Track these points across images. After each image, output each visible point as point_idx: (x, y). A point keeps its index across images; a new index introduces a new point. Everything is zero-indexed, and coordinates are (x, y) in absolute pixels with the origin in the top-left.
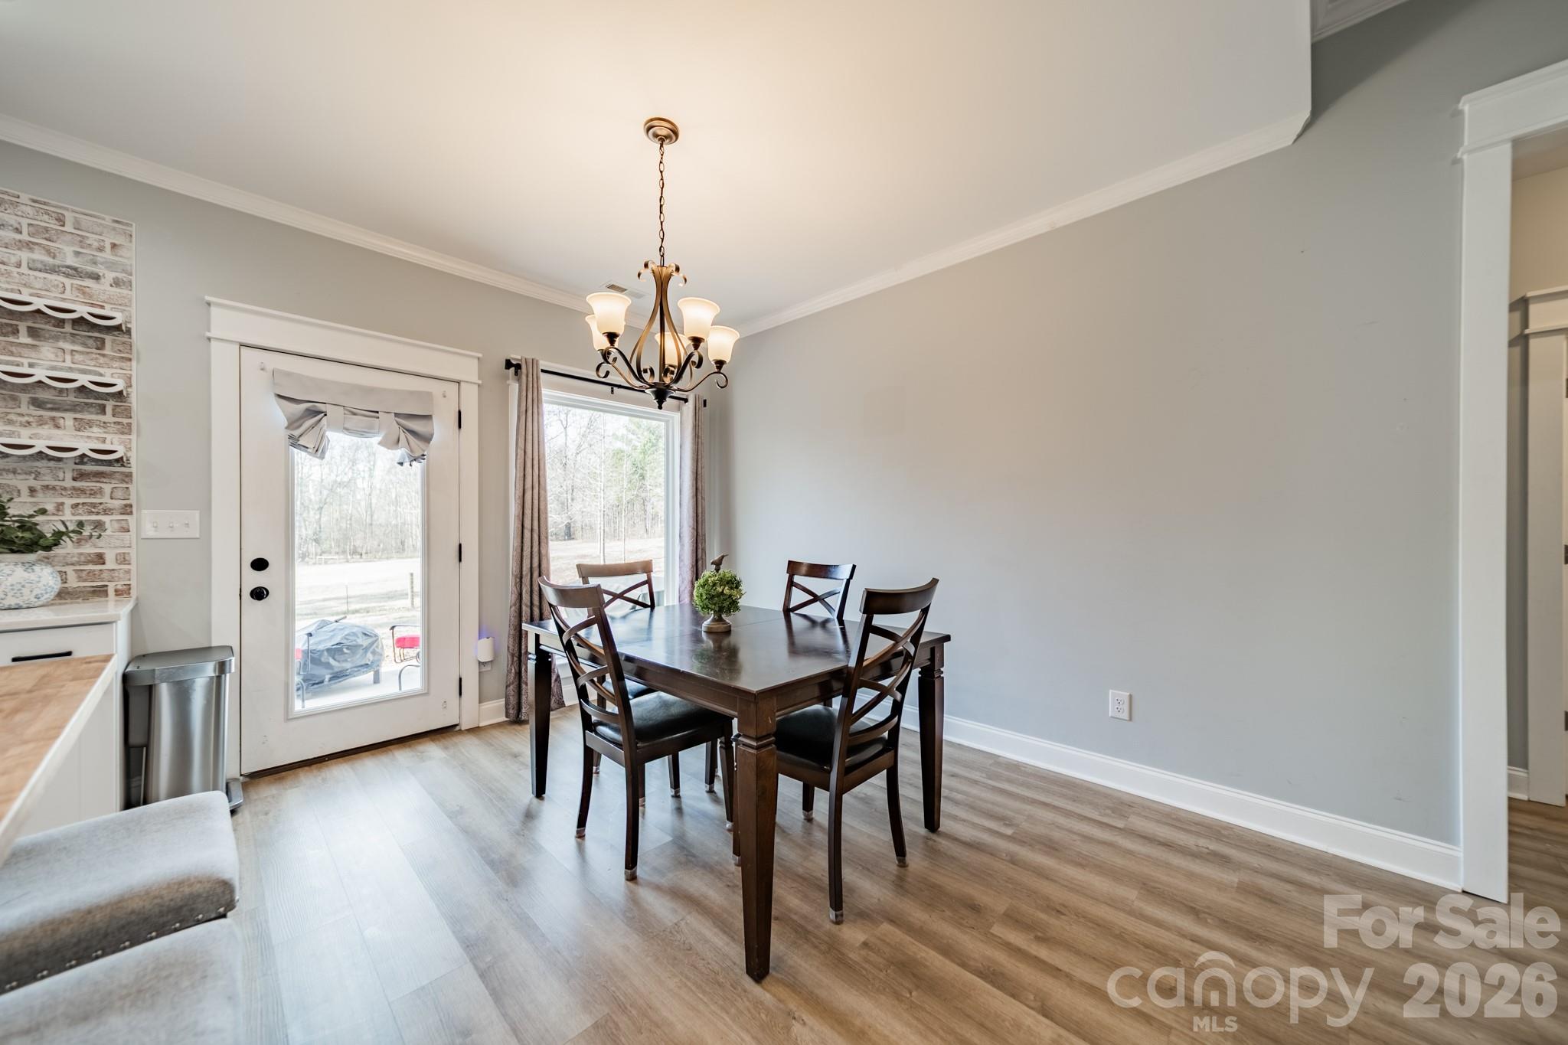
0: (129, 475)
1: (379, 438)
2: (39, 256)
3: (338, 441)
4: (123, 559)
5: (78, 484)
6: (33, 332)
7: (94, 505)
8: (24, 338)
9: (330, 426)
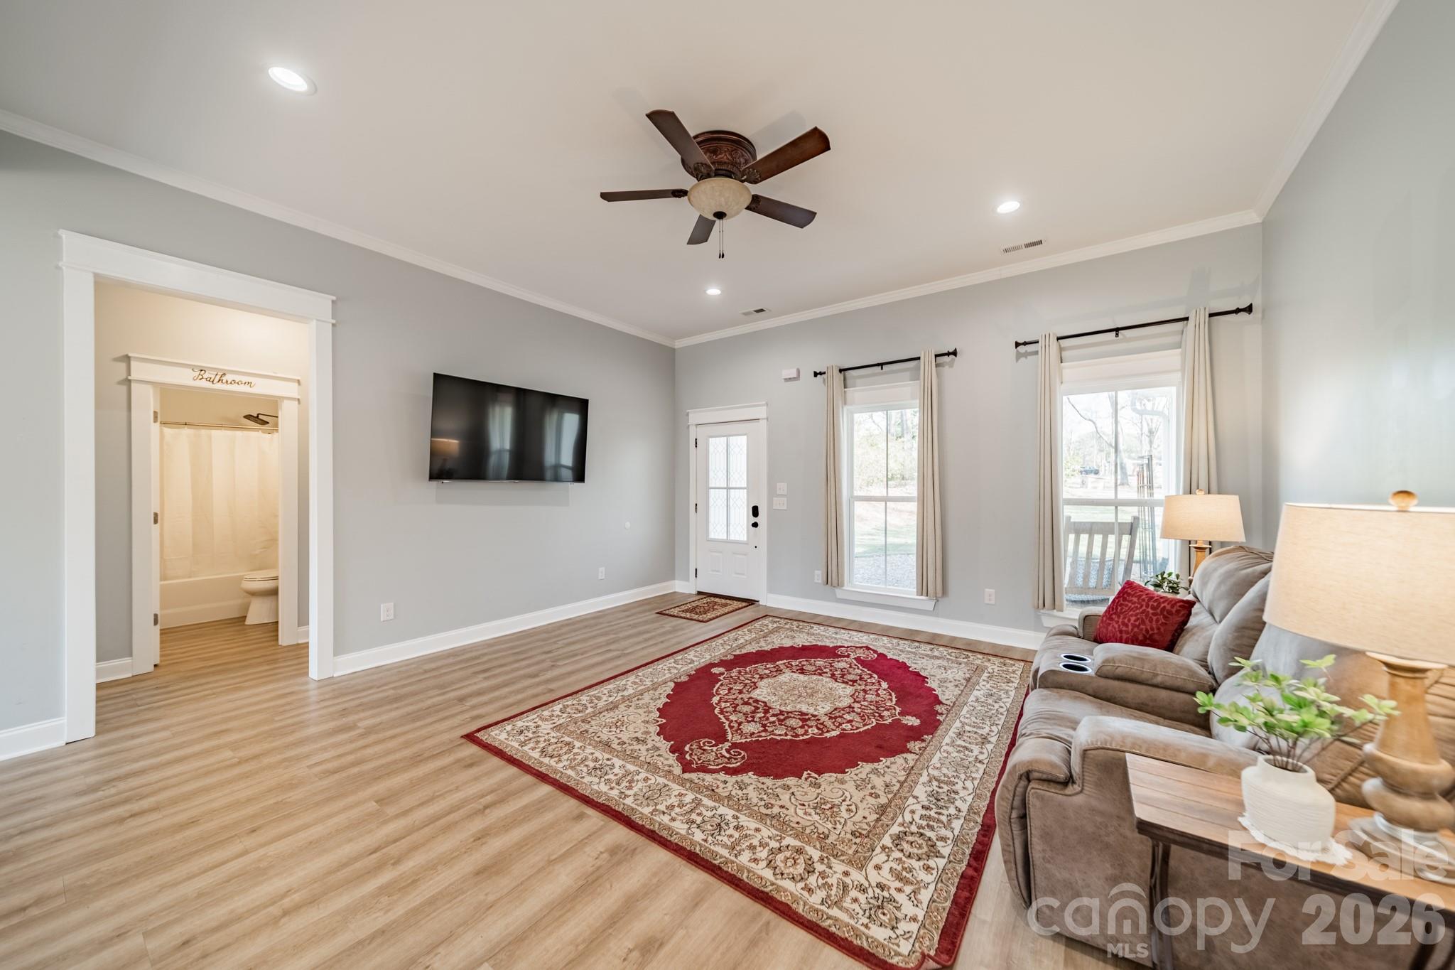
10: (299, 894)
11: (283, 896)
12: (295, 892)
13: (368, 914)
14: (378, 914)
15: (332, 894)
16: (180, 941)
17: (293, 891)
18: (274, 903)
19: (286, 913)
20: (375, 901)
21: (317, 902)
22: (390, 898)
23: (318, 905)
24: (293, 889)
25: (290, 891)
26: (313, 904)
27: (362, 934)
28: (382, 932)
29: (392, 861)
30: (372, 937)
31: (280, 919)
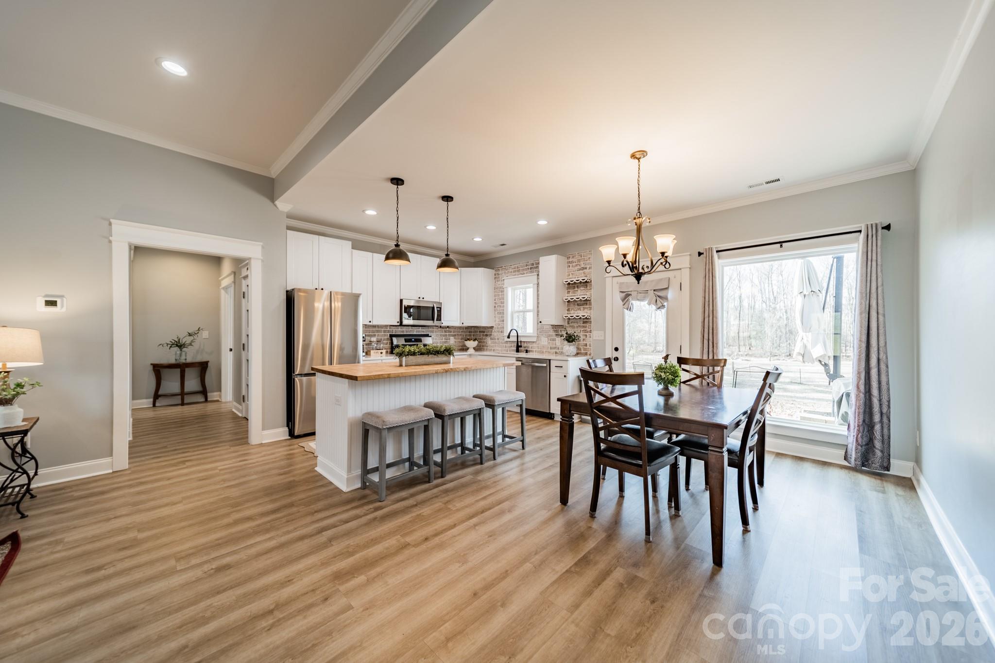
0: (591, 322)
1: (647, 302)
2: (579, 267)
3: (636, 304)
4: (590, 346)
5: (584, 325)
6: (578, 287)
7: (585, 330)
8: (576, 289)
9: (632, 299)
10: (262, 626)
11: (272, 626)
12: (264, 628)
13: (222, 605)
14: (216, 604)
15: (240, 623)
16: (330, 601)
17: (266, 629)
18: (279, 620)
19: (271, 612)
20: (215, 613)
21: (251, 618)
22: (203, 615)
23: (251, 615)
24: (266, 631)
25: (269, 630)
26: (255, 615)
27: (230, 592)
28: (218, 593)
29: (186, 650)
30: (225, 590)
31: (275, 607)
